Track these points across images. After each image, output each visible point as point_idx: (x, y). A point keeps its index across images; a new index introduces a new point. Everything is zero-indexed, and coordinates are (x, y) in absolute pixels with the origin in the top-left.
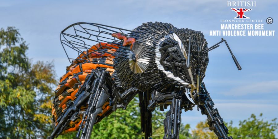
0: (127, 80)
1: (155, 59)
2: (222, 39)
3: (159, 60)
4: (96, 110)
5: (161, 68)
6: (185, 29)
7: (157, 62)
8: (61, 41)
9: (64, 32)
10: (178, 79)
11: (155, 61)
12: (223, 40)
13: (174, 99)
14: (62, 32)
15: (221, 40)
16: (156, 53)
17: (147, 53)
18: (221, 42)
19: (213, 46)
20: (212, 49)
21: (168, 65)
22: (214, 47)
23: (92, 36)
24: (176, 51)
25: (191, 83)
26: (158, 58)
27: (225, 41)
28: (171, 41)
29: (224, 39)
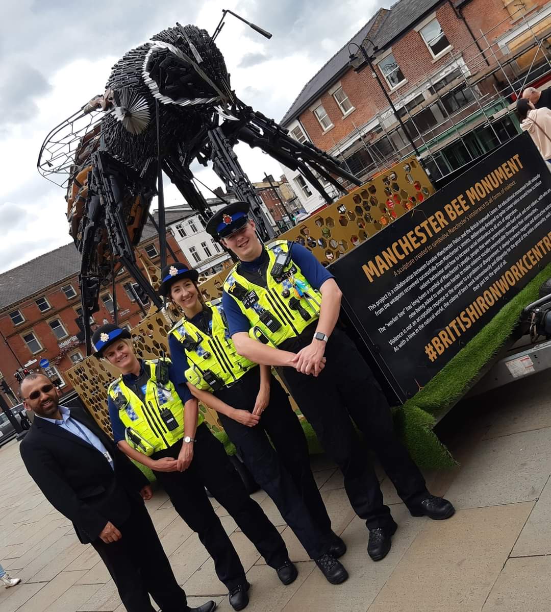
0: (137, 153)
1: (153, 93)
2: (223, 11)
3: (158, 91)
4: (119, 205)
5: (167, 101)
6: (167, 29)
7: (157, 95)
8: (43, 175)
9: (41, 164)
10: (198, 101)
11: (154, 96)
12: (225, 12)
13: (209, 132)
14: (38, 165)
15: (223, 13)
16: (148, 85)
17: (137, 93)
18: (224, 15)
19: (217, 29)
20: (217, 34)
21: (173, 88)
22: (219, 29)
23: (70, 144)
24: (172, 62)
25: (218, 95)
26: (155, 90)
27: (228, 11)
28: (158, 53)
29: (226, 10)
